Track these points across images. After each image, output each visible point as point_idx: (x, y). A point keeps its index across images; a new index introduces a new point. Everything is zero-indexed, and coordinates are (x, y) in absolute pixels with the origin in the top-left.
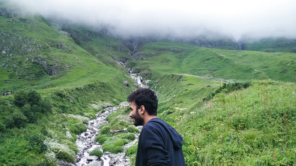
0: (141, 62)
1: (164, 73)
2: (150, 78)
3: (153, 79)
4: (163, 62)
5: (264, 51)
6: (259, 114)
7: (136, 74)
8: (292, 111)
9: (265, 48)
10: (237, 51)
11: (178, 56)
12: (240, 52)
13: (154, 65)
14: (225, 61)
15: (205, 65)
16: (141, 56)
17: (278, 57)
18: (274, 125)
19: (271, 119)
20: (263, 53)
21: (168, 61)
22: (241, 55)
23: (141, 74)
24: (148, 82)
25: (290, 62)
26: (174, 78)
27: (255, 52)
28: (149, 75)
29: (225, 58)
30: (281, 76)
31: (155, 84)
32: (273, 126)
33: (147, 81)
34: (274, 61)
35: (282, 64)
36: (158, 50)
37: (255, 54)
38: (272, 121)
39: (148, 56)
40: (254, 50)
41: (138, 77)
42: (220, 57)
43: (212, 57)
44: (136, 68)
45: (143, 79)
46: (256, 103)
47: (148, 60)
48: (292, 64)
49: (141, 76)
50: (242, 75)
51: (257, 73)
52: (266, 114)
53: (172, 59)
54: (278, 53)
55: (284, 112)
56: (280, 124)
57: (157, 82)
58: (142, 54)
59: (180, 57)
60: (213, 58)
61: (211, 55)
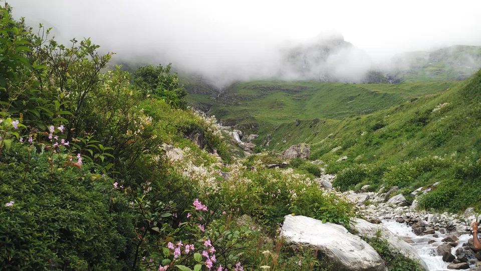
0: (236, 109)
1: (280, 123)
2: (254, 132)
3: (261, 133)
4: (272, 107)
7: (229, 127)
11: (296, 98)
13: (258, 112)
14: (383, 97)
15: (348, 107)
16: (233, 100)
21: (281, 105)
23: (238, 126)
24: (254, 137)
26: (301, 126)
28: (253, 127)
29: (381, 94)
31: (265, 141)
33: (252, 137)
36: (262, 90)
39: (245, 99)
41: (235, 130)
42: (373, 93)
43: (357, 95)
44: (228, 118)
45: (243, 133)
47: (247, 105)
49: (238, 129)
53: (287, 102)
57: (269, 137)
58: (236, 97)
59: (299, 100)
60: (359, 95)
61: (355, 92)
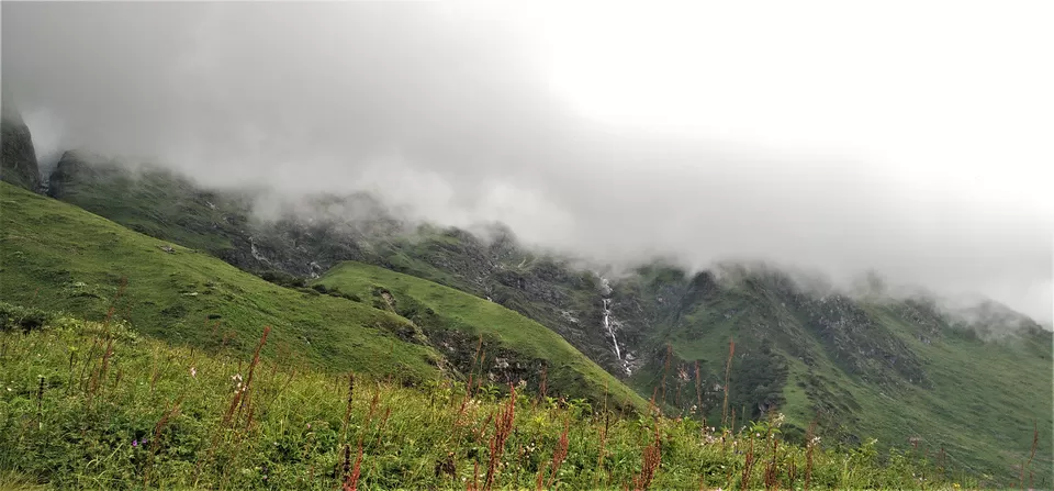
5: (127, 225)
6: (54, 422)
8: (173, 428)
9: (134, 214)
10: (30, 193)
12: (38, 202)
17: (167, 258)
18: (102, 466)
19: (96, 445)
20: (122, 231)
22: (38, 213)
25: (200, 284)
27: (95, 219)
30: (160, 324)
32: (95, 471)
34: (153, 267)
35: (175, 286)
37: (94, 226)
38: (98, 452)
40: (94, 212)
46: (55, 384)
48: (208, 293)
50: (25, 289)
51: (84, 295)
52: (83, 426)
54: (172, 246)
55: (149, 425)
56: (123, 463)
